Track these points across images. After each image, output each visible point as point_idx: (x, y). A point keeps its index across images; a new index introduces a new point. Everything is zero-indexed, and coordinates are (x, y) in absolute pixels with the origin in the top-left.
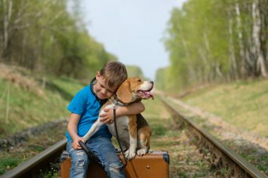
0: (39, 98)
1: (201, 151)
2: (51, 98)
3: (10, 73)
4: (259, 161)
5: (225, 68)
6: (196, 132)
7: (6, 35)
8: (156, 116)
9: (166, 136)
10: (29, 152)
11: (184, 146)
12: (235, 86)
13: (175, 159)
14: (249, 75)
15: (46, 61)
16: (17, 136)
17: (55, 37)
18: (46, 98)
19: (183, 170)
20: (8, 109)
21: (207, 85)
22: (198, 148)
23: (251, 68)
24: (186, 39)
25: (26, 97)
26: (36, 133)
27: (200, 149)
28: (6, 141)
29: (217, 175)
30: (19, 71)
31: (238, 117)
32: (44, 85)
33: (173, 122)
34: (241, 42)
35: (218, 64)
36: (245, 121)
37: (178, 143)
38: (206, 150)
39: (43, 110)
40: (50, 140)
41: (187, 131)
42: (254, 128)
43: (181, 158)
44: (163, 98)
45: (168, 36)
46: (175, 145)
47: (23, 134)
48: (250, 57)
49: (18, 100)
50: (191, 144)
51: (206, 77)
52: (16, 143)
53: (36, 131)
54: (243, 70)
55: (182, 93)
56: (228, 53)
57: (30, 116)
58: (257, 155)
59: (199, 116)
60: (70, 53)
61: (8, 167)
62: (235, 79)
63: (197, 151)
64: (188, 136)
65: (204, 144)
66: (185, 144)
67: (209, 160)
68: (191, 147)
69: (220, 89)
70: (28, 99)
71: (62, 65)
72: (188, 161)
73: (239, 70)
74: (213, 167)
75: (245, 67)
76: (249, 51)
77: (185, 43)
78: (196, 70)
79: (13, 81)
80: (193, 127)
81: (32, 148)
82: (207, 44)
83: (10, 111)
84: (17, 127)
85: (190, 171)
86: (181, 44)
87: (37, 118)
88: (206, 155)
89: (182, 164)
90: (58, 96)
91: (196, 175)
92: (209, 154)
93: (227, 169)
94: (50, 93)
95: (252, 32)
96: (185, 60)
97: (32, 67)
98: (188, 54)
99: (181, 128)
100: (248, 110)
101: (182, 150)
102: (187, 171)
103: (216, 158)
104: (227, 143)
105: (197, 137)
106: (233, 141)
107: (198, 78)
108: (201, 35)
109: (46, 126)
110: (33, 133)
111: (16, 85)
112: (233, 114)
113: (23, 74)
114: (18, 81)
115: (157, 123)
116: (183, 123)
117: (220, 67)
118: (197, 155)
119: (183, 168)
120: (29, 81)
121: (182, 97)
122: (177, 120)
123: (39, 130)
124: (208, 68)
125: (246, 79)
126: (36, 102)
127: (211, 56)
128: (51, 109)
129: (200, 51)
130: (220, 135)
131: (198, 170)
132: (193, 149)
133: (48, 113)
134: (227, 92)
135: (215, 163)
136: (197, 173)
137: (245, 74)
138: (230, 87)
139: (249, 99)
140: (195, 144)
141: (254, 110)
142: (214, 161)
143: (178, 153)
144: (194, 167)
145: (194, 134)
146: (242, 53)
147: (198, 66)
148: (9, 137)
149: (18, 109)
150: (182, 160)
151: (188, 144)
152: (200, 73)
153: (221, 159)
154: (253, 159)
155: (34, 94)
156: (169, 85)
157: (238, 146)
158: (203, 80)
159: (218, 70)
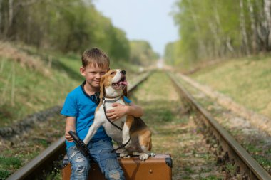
0: (46, 78)
1: (208, 142)
2: (57, 77)
3: (15, 53)
4: (266, 153)
5: (236, 43)
6: (204, 119)
7: (11, 12)
8: (163, 98)
9: (173, 123)
10: (33, 146)
11: (192, 135)
12: (246, 61)
13: (182, 150)
14: (261, 50)
15: (52, 37)
16: (22, 123)
17: (61, 13)
18: (52, 78)
19: (188, 164)
20: (14, 90)
21: (218, 60)
22: (205, 137)
23: (262, 43)
24: (196, 12)
25: (32, 77)
26: (42, 119)
27: (207, 138)
28: (10, 129)
29: (223, 170)
30: (24, 50)
31: (249, 95)
32: (50, 65)
33: (181, 105)
34: (252, 16)
35: (229, 39)
36: (256, 100)
37: (185, 132)
38: (213, 141)
39: (49, 91)
40: (55, 130)
41: (195, 117)
42: (265, 108)
43: (187, 149)
44: (172, 75)
45: (177, 10)
46: (181, 133)
47: (28, 121)
48: (262, 31)
49: (24, 81)
50: (198, 133)
51: (216, 52)
52: (21, 131)
53: (42, 116)
54: (254, 44)
55: (192, 69)
56: (239, 28)
57: (36, 98)
58: (264, 146)
59: (209, 97)
60: (77, 30)
61: (11, 166)
62: (246, 54)
63: (204, 141)
64: (196, 123)
65: (212, 134)
66: (192, 132)
67: (215, 153)
68: (198, 136)
69: (231, 65)
70: (34, 79)
71: (69, 41)
72: (194, 153)
73: (250, 45)
74: (220, 162)
75: (257, 42)
76: (261, 25)
77: (195, 17)
78: (206, 44)
79: (19, 60)
80: (201, 113)
81: (36, 141)
82: (217, 17)
83: (15, 93)
84: (23, 109)
85: (196, 165)
86: (191, 18)
87: (43, 100)
88: (213, 146)
89: (188, 156)
90: (64, 75)
91: (202, 169)
92: (216, 146)
93: (233, 165)
94: (57, 72)
95: (263, 6)
96: (194, 35)
97: (38, 45)
98: (198, 28)
99: (189, 113)
100: (260, 88)
101: (189, 139)
102: (192, 165)
103: (222, 150)
104: (235, 131)
105: (204, 125)
106: (241, 130)
107: (208, 54)
108: (212, 8)
109: (52, 111)
110: (39, 119)
111: (22, 65)
112: (244, 92)
113: (29, 53)
114: (23, 61)
115: (165, 106)
116: (191, 108)
117: (231, 42)
118: (204, 146)
119: (189, 162)
120: (35, 61)
121: (191, 74)
122: (186, 103)
123: (44, 116)
124: (218, 42)
125: (257, 54)
126: (42, 83)
127: (221, 30)
128: (57, 90)
129: (210, 25)
130: (228, 121)
131: (204, 164)
132: (200, 139)
133: (54, 94)
134: (238, 68)
135: (221, 156)
136: (203, 168)
137: (257, 49)
138: (241, 63)
139: (260, 76)
140: (203, 133)
141: (265, 88)
142: (220, 154)
143: (185, 143)
144: (200, 160)
145: (202, 121)
146: (253, 27)
147: (209, 41)
148: (14, 125)
149: (24, 90)
150: (189, 151)
151: (195, 133)
152: (210, 48)
153: (227, 153)
154: (261, 151)
155: (40, 74)
156: (179, 60)
157: (245, 136)
158: (214, 55)
159: (229, 44)
